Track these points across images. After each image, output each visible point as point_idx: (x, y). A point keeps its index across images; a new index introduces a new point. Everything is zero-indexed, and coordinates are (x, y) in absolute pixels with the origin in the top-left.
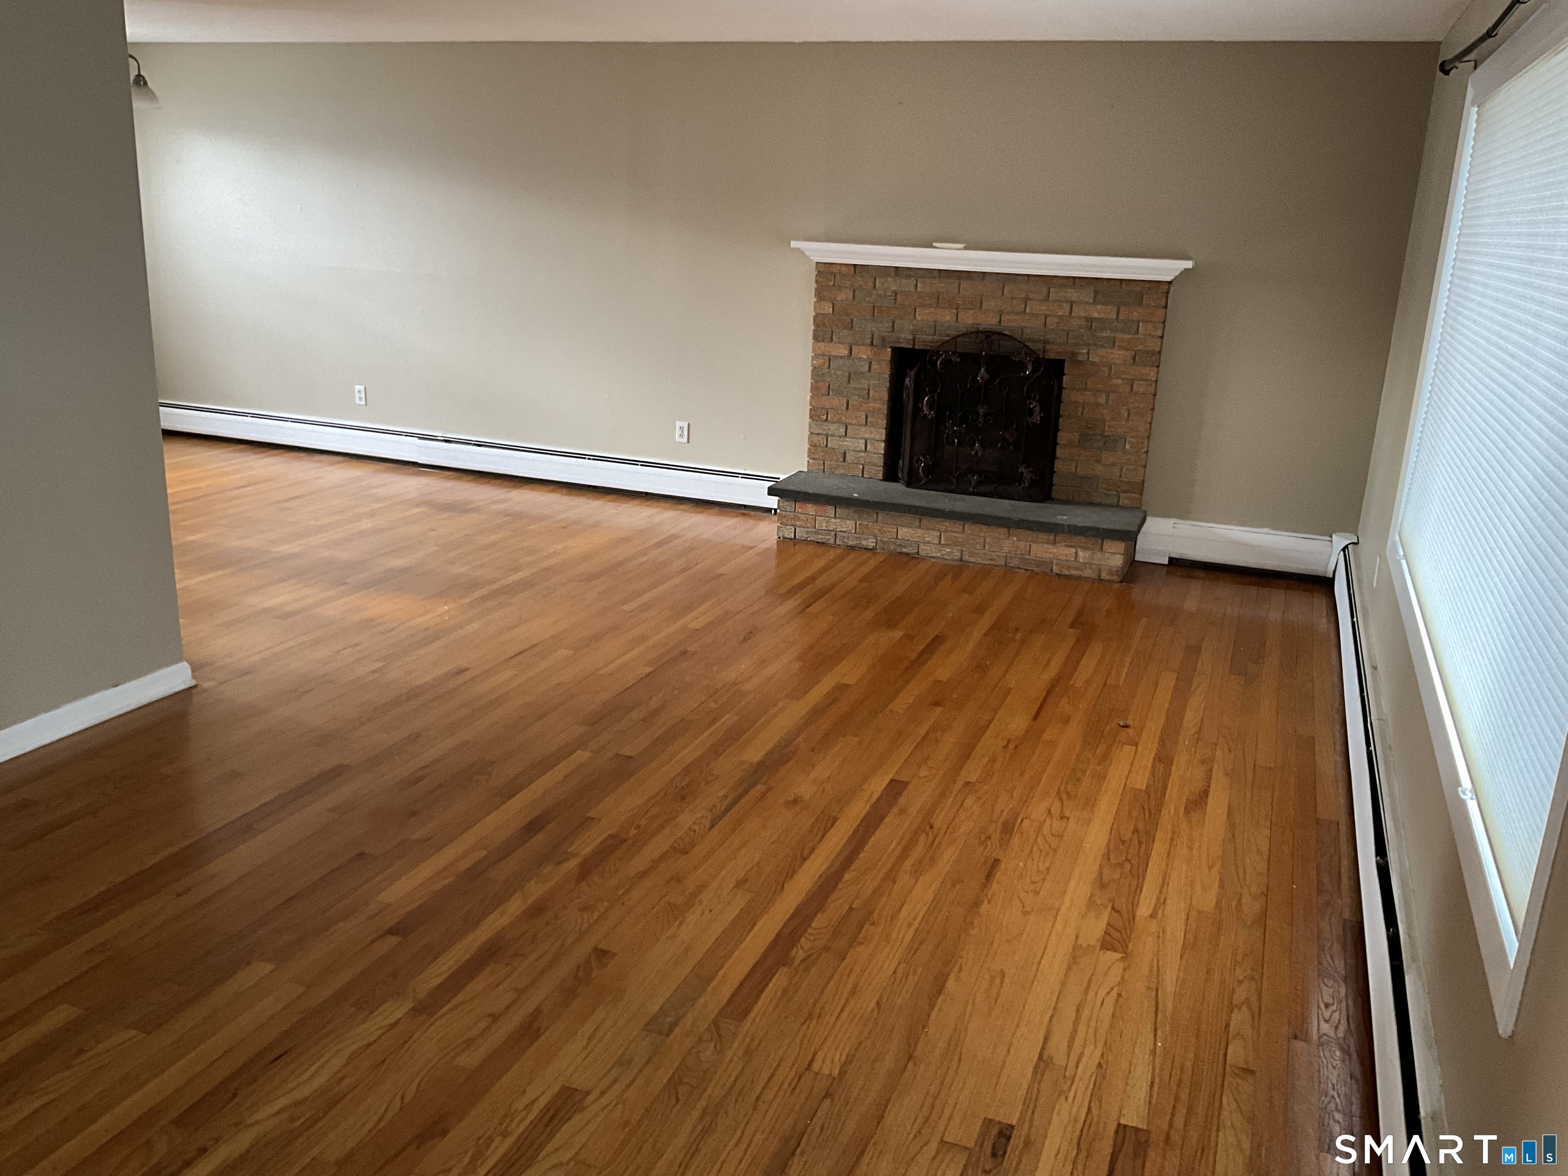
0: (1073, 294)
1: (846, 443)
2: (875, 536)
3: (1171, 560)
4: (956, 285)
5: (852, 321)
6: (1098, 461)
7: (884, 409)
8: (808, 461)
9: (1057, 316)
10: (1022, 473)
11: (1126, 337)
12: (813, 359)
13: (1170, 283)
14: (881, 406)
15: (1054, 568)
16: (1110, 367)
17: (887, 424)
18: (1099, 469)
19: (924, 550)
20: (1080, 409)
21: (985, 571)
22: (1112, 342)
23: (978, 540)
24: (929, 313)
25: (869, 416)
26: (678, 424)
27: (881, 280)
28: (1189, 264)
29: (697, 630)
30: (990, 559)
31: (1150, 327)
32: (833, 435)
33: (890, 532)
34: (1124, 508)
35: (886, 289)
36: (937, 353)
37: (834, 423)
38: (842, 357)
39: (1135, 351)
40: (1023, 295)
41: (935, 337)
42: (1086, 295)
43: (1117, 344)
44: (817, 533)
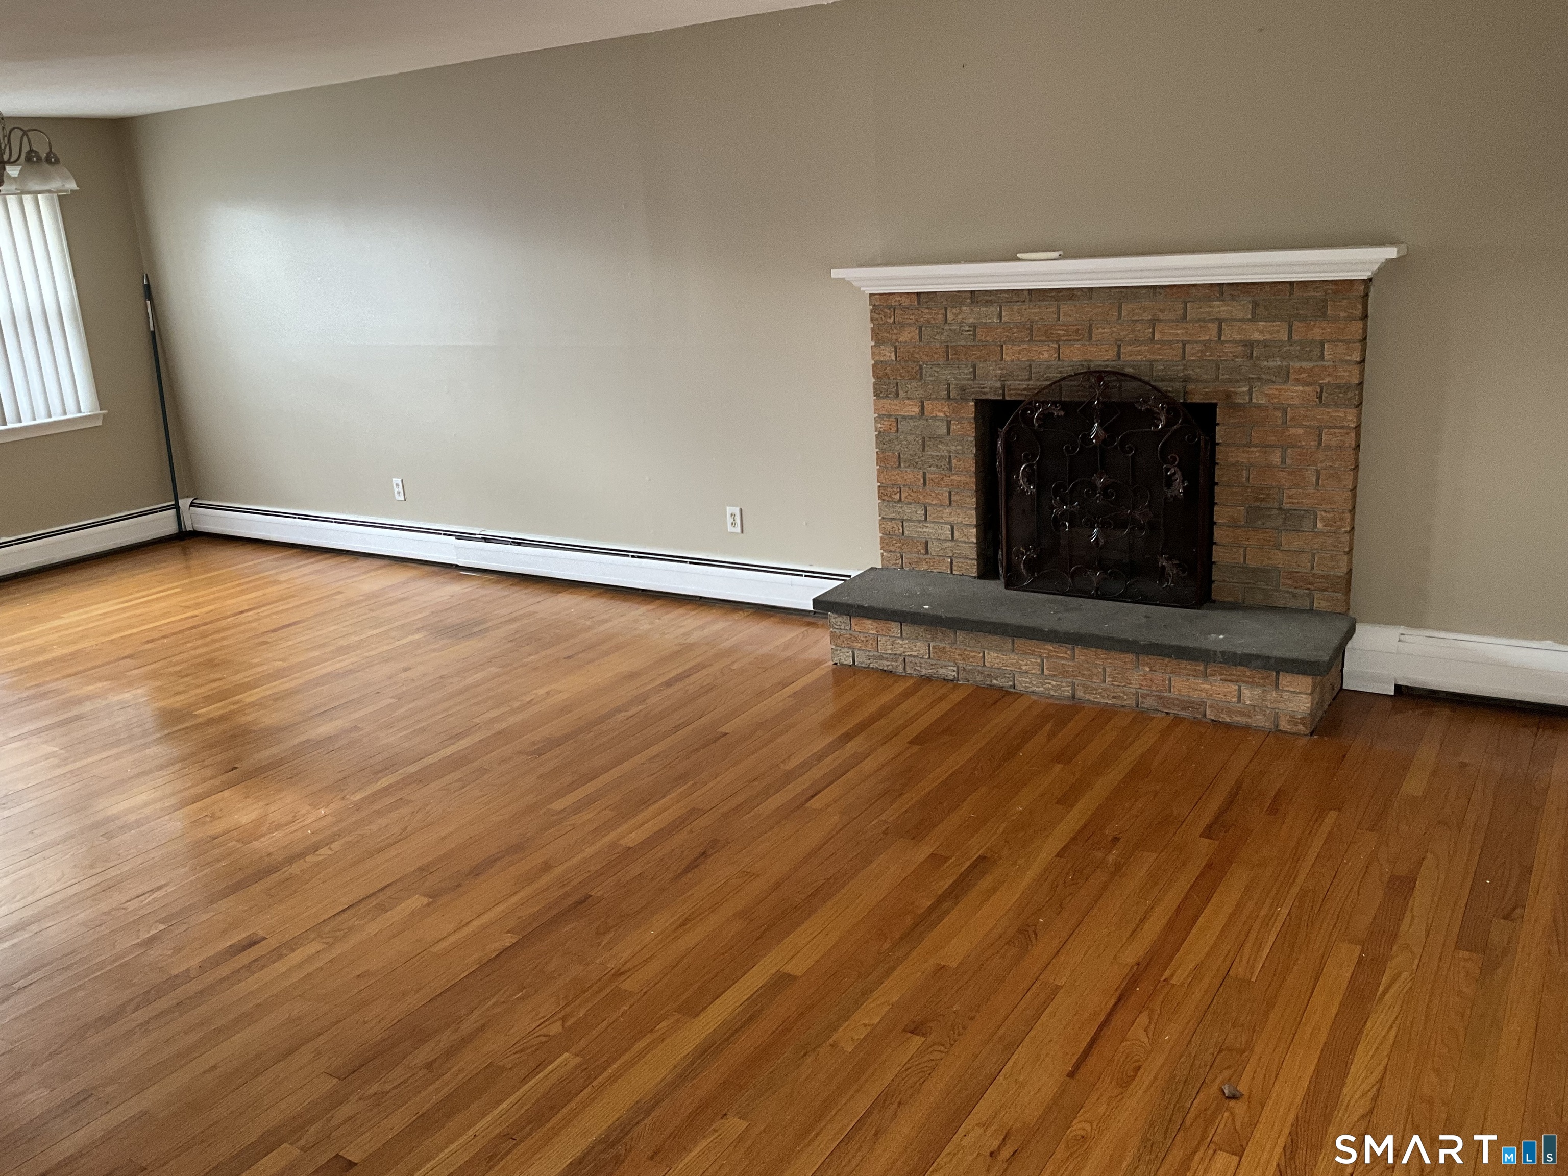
0: (1220, 309)
1: (926, 530)
2: (956, 664)
3: (1398, 688)
4: (1054, 309)
5: (921, 368)
6: (1278, 546)
7: (972, 482)
8: (882, 554)
9: (1200, 342)
10: (1163, 567)
11: (1306, 365)
12: (876, 421)
13: (1370, 280)
14: (968, 480)
15: (1208, 711)
16: (1285, 411)
17: (977, 504)
18: (1279, 559)
19: (1023, 683)
20: (1245, 473)
21: (1105, 714)
22: (1285, 375)
23: (1095, 671)
24: (1021, 350)
25: (953, 493)
26: (729, 510)
27: (954, 310)
28: (1391, 252)
29: (629, 848)
30: (1114, 697)
31: (1341, 348)
32: (910, 520)
33: (974, 657)
34: (1320, 614)
35: (962, 322)
36: (1030, 406)
37: (910, 504)
38: (912, 418)
39: (1320, 385)
40: (1147, 316)
41: (1031, 383)
42: (1240, 309)
43: (1292, 377)
44: (881, 658)
